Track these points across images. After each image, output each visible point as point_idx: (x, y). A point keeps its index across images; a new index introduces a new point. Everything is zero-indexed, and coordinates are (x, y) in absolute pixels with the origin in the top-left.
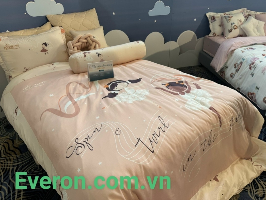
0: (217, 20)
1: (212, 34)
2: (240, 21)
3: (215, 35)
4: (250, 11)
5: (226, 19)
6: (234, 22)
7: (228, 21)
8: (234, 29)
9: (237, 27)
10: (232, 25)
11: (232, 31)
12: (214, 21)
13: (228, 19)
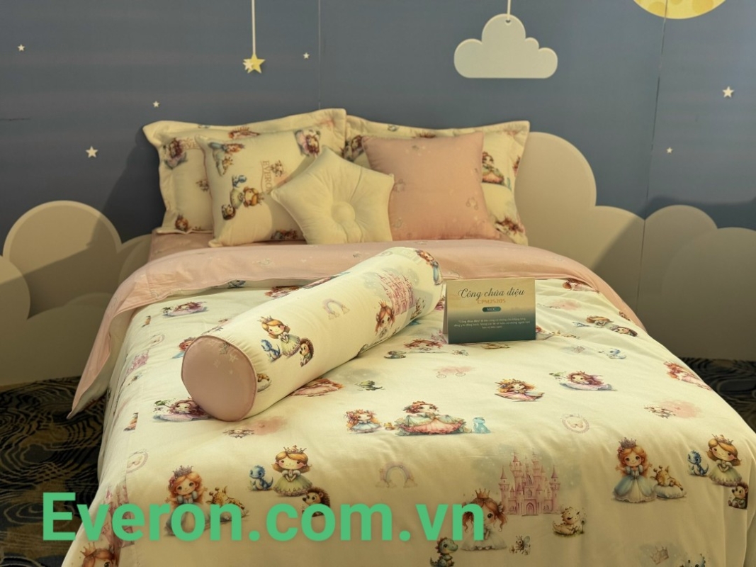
0: (188, 157)
1: (174, 221)
2: (276, 169)
3: (186, 229)
4: (364, 121)
5: (215, 157)
6: (246, 175)
7: (221, 166)
8: (246, 204)
9: (258, 198)
10: (235, 184)
11: (234, 212)
12: (180, 162)
13: (222, 156)
